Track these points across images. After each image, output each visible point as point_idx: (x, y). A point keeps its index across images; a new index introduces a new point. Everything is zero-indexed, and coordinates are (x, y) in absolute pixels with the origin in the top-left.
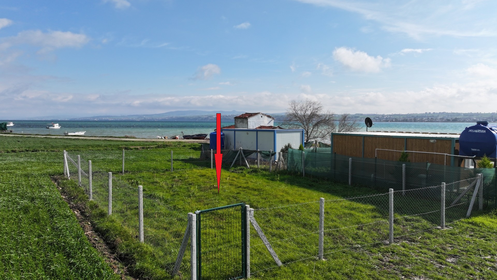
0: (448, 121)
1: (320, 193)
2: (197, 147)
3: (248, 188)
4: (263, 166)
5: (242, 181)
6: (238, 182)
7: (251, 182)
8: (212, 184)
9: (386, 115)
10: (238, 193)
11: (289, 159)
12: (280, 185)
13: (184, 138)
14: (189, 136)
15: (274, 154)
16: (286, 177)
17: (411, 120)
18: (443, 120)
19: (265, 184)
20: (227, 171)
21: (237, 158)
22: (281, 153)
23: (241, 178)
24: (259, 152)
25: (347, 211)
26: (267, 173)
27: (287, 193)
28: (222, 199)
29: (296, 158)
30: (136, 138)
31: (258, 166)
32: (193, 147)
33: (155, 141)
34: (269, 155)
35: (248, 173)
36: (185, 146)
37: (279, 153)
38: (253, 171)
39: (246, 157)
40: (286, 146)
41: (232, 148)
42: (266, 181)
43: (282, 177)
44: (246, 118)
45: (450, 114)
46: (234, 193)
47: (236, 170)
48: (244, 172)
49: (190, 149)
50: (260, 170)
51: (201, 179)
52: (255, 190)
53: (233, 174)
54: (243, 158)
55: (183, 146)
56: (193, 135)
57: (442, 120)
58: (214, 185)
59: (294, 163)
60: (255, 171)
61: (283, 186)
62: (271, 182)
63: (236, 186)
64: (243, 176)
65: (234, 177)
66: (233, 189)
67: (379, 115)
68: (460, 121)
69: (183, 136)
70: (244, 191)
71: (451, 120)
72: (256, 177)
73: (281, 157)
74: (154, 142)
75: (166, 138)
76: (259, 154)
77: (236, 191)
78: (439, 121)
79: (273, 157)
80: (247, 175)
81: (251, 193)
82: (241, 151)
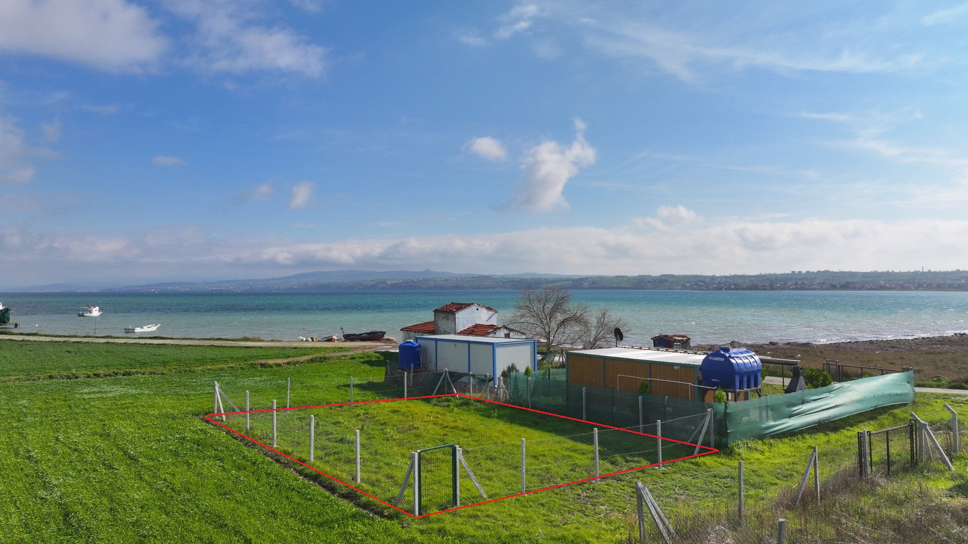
0: (833, 287)
1: (544, 433)
2: (373, 360)
3: (456, 427)
4: (478, 395)
5: (449, 419)
6: (443, 420)
7: (461, 419)
8: (411, 424)
9: (719, 277)
10: (445, 435)
11: (512, 386)
12: (497, 423)
13: (345, 338)
14: (355, 335)
15: (492, 379)
16: (507, 412)
17: (764, 286)
18: (825, 286)
19: (478, 422)
20: (428, 403)
21: (441, 384)
22: (502, 378)
23: (448, 414)
24: (472, 375)
25: (566, 453)
26: (483, 406)
27: (504, 434)
28: (427, 443)
29: (521, 386)
30: (263, 341)
31: (470, 394)
32: (368, 359)
33: (298, 346)
34: (486, 381)
35: (457, 406)
36: (354, 358)
37: (499, 378)
38: (463, 403)
39: (453, 382)
40: (509, 367)
41: (432, 367)
42: (480, 417)
43: (502, 413)
44: (452, 312)
45: (836, 275)
46: (440, 434)
47: (440, 402)
48: (451, 404)
49: (363, 363)
50: (472, 402)
51: (396, 417)
52: (466, 431)
53: (437, 409)
54: (449, 384)
55: (351, 358)
56: (362, 334)
57: (823, 286)
58: (413, 425)
59: (519, 392)
60: (466, 404)
61: (502, 426)
62: (486, 419)
63: (441, 425)
64: (450, 412)
65: (438, 413)
66: (437, 428)
67: (706, 277)
68: (854, 289)
69: (344, 336)
70: (452, 432)
71: (838, 286)
72: (467, 412)
73: (502, 383)
74: (296, 348)
75: (314, 340)
76: (471, 378)
77: (442, 432)
78: (817, 287)
79: (491, 383)
80: (456, 410)
81: (460, 435)
82: (446, 374)
